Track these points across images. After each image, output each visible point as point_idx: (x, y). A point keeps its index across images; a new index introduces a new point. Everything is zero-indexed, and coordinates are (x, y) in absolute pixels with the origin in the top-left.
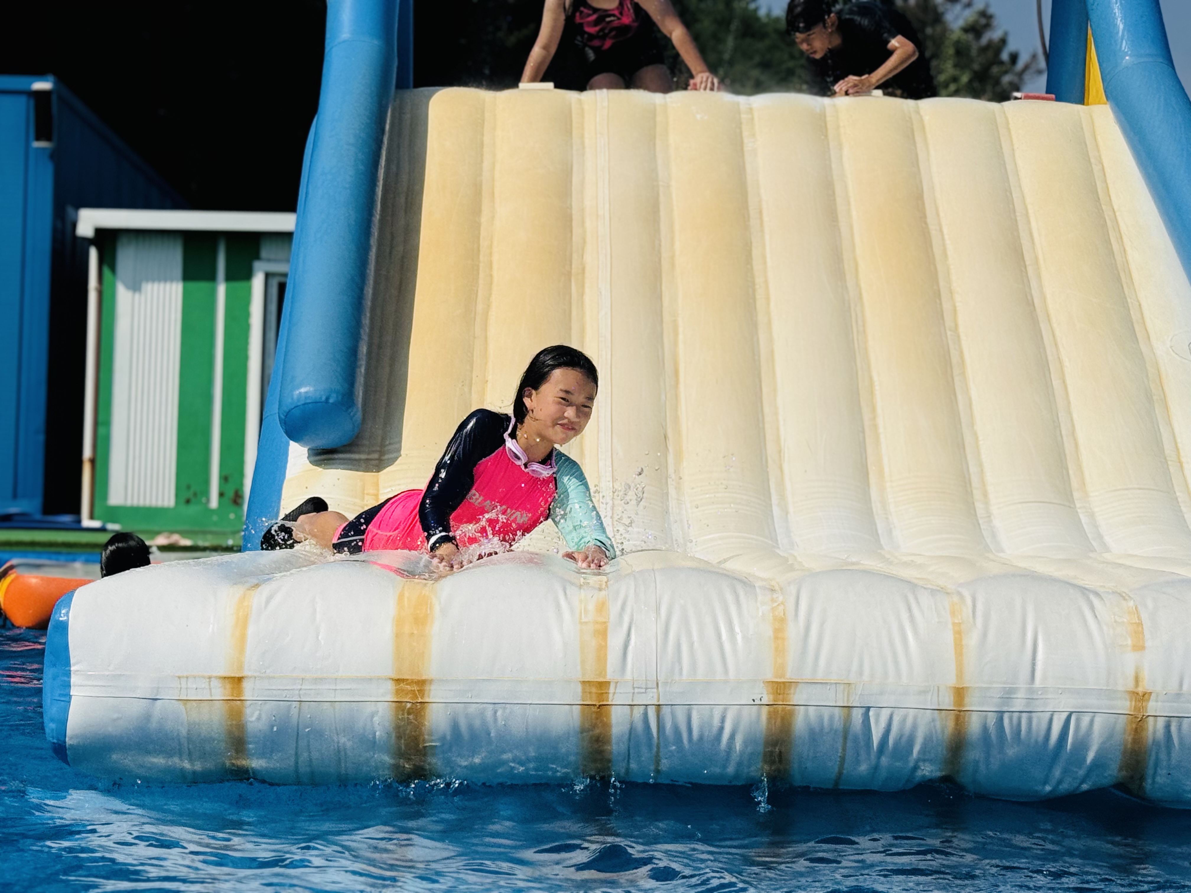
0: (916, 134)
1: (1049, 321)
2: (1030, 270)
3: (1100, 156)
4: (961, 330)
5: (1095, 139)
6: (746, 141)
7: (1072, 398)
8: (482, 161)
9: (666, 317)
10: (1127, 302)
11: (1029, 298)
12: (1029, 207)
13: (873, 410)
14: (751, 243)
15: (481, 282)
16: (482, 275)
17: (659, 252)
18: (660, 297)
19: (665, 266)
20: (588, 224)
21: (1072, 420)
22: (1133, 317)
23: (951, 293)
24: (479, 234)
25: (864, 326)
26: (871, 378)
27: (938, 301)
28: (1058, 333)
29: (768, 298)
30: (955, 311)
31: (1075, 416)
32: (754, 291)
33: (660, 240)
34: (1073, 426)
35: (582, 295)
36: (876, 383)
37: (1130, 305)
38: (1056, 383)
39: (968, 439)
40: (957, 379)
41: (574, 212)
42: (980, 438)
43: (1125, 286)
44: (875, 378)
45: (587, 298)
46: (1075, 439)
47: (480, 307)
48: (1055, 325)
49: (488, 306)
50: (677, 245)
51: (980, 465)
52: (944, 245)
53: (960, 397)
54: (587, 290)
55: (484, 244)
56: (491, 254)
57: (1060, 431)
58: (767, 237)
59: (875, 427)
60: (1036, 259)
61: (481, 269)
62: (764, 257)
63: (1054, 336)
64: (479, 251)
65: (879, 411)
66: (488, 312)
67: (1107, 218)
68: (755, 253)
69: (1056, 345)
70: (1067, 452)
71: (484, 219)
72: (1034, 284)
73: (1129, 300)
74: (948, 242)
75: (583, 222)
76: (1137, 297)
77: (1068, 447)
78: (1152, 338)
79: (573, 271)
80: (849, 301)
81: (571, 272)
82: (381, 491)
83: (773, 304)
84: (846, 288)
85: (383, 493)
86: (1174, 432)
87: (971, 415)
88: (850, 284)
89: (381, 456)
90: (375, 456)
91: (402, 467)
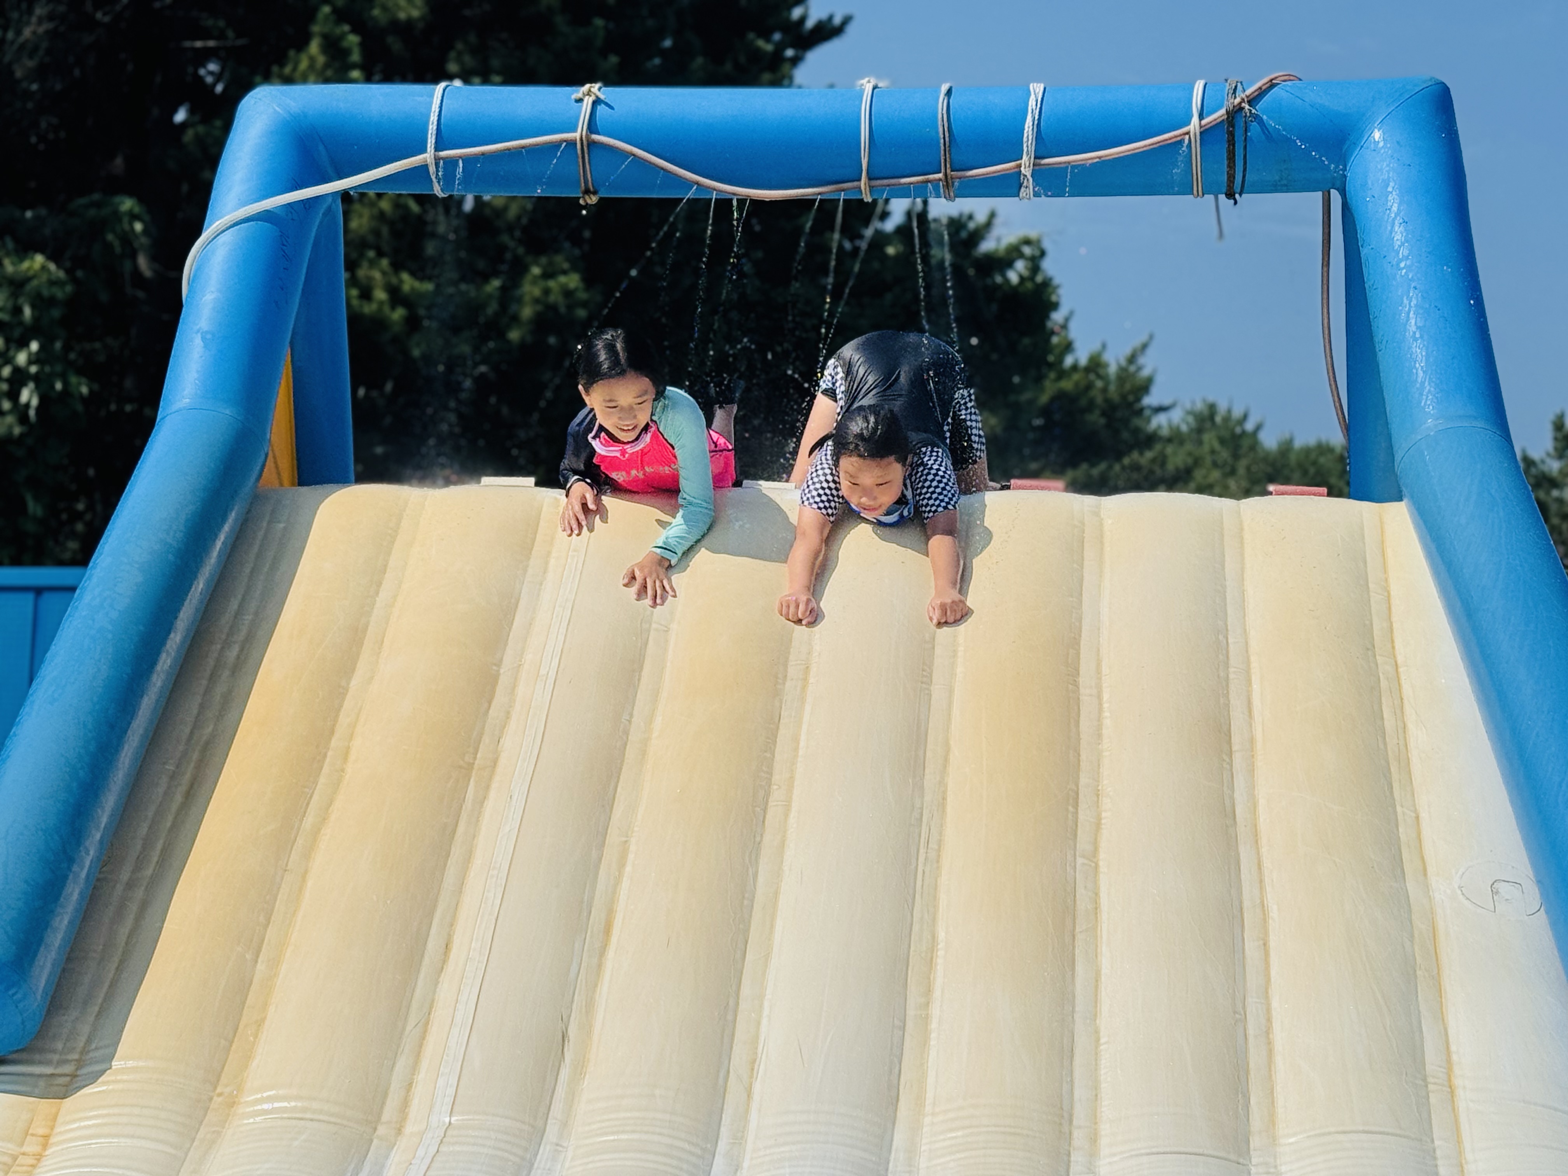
0: (1086, 545)
1: (1257, 842)
2: (1237, 758)
4: (1102, 855)
7: (1273, 973)
8: (377, 593)
9: (613, 837)
10: (1395, 812)
11: (1228, 803)
12: (1253, 658)
15: (322, 780)
16: (326, 769)
17: (626, 733)
18: (610, 804)
19: (631, 753)
20: (521, 689)
21: (1268, 1010)
22: (1403, 837)
23: (1098, 796)
24: (341, 705)
25: (939, 850)
26: (934, 937)
27: (1071, 809)
28: (1267, 863)
29: (789, 806)
30: (1098, 826)
31: (1275, 1004)
32: (767, 795)
34: (1269, 1020)
35: (481, 802)
36: (941, 945)
37: (1400, 817)
38: (1251, 948)
39: (1082, 1042)
40: (1080, 937)
41: (502, 671)
42: (1102, 1041)
43: (1396, 785)
44: (941, 935)
45: (489, 805)
46: (1269, 1043)
47: (309, 820)
48: (1264, 850)
49: (323, 819)
50: (658, 722)
51: (1096, 1087)
52: (1099, 719)
53: (1079, 968)
54: (492, 794)
55: (344, 720)
56: (351, 737)
57: (1245, 1030)
58: (808, 708)
59: (926, 1020)
60: (1252, 741)
61: (328, 760)
62: (796, 740)
63: (1260, 865)
64: (332, 732)
65: (937, 993)
66: (319, 830)
67: (1381, 675)
69: (1261, 881)
70: (1252, 1065)
71: (355, 682)
72: (1240, 782)
73: (1399, 809)
74: (1107, 714)
75: (514, 687)
76: (1414, 805)
77: (1255, 1059)
78: (1430, 870)
79: (477, 762)
80: (922, 808)
81: (474, 764)
82: (57, 1130)
83: (793, 814)
84: (922, 788)
85: (61, 1133)
86: (1446, 1034)
87: (1096, 1001)
88: (930, 780)
89: (77, 1069)
90: (68, 1069)
91: (104, 1088)
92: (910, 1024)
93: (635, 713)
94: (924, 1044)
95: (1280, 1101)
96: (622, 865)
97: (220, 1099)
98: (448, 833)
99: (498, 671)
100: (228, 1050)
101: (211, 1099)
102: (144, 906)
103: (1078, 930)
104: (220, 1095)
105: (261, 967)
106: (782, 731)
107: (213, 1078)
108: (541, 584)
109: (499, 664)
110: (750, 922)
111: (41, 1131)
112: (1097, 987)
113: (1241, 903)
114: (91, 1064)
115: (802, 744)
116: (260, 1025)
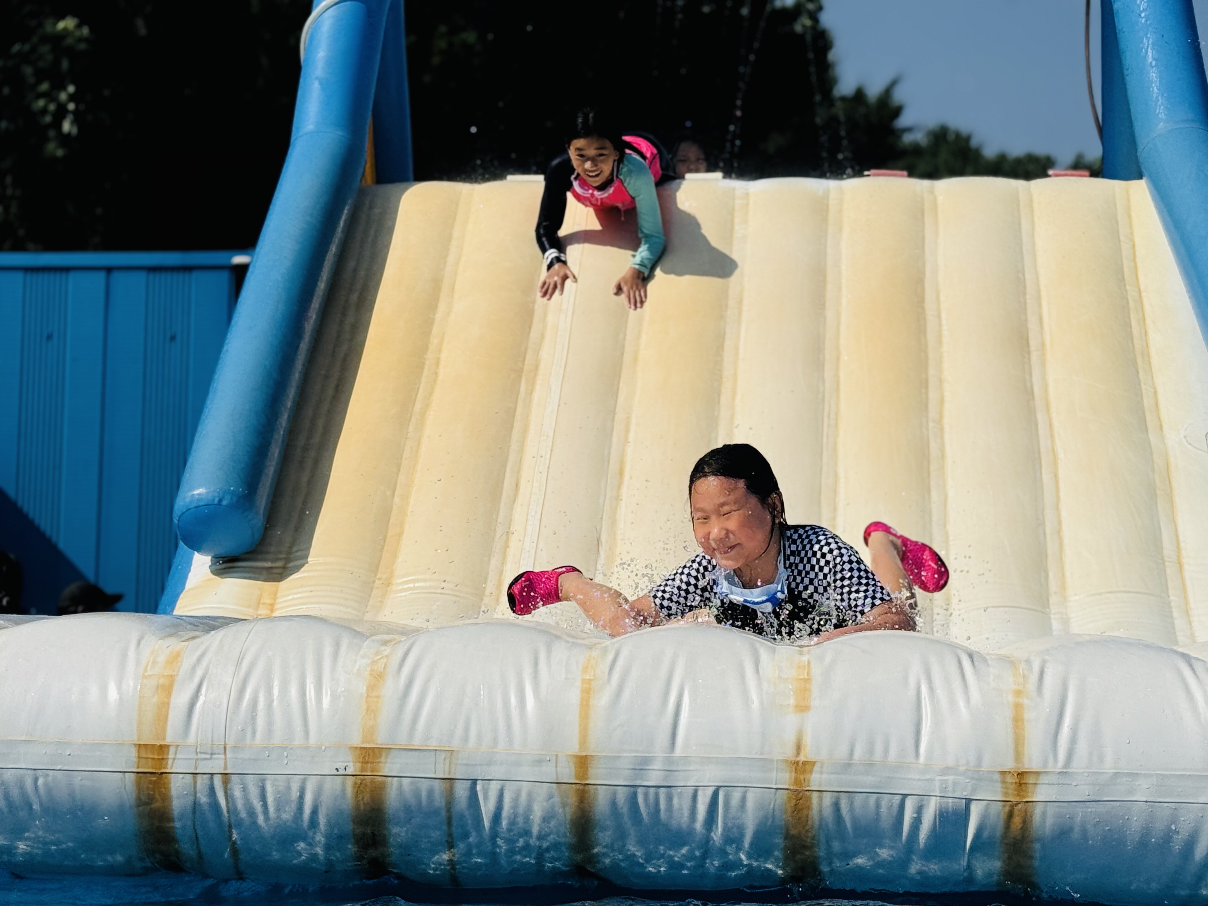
1: (1048, 409)
2: (1034, 357)
4: (946, 421)
5: (1129, 216)
6: (736, 227)
7: (1062, 494)
10: (1141, 389)
12: (1043, 289)
14: (724, 334)
15: (424, 379)
16: (426, 373)
17: (623, 346)
18: (618, 394)
19: (627, 361)
21: (1059, 516)
22: (1146, 406)
23: (941, 382)
24: (431, 331)
25: (837, 418)
26: (836, 475)
27: (923, 390)
28: (1056, 424)
29: (736, 393)
30: (942, 402)
31: (1064, 514)
32: (722, 385)
34: (1060, 523)
35: (530, 392)
36: (842, 482)
37: (1144, 393)
38: (1046, 478)
40: (933, 474)
42: (951, 538)
43: (1141, 373)
44: (842, 472)
45: (536, 396)
46: (1060, 538)
47: (418, 406)
49: (427, 405)
50: (644, 339)
52: (942, 333)
53: (934, 494)
54: (537, 387)
55: (434, 340)
56: (440, 352)
57: (1044, 530)
58: (743, 327)
60: (1043, 345)
61: (426, 366)
63: (1051, 425)
64: (427, 349)
66: (425, 412)
67: (1130, 299)
69: (1052, 436)
70: (1049, 552)
71: (439, 315)
72: (1036, 371)
73: (1144, 388)
74: (946, 330)
75: (545, 318)
76: (1154, 385)
77: (1051, 547)
78: (1165, 427)
79: (525, 368)
80: (824, 392)
82: (279, 600)
83: (738, 398)
84: (823, 378)
85: (280, 603)
86: (1176, 530)
87: (945, 514)
88: (828, 375)
89: (286, 564)
90: (280, 564)
91: (305, 575)
95: (1069, 574)
96: (627, 431)
97: (380, 582)
98: (511, 413)
100: (382, 550)
101: (374, 582)
102: (316, 462)
103: (931, 469)
104: (380, 579)
105: (397, 500)
106: (727, 343)
107: (375, 568)
111: (268, 601)
112: (945, 506)
113: (1039, 450)
114: (296, 560)
115: (741, 351)
116: (400, 537)
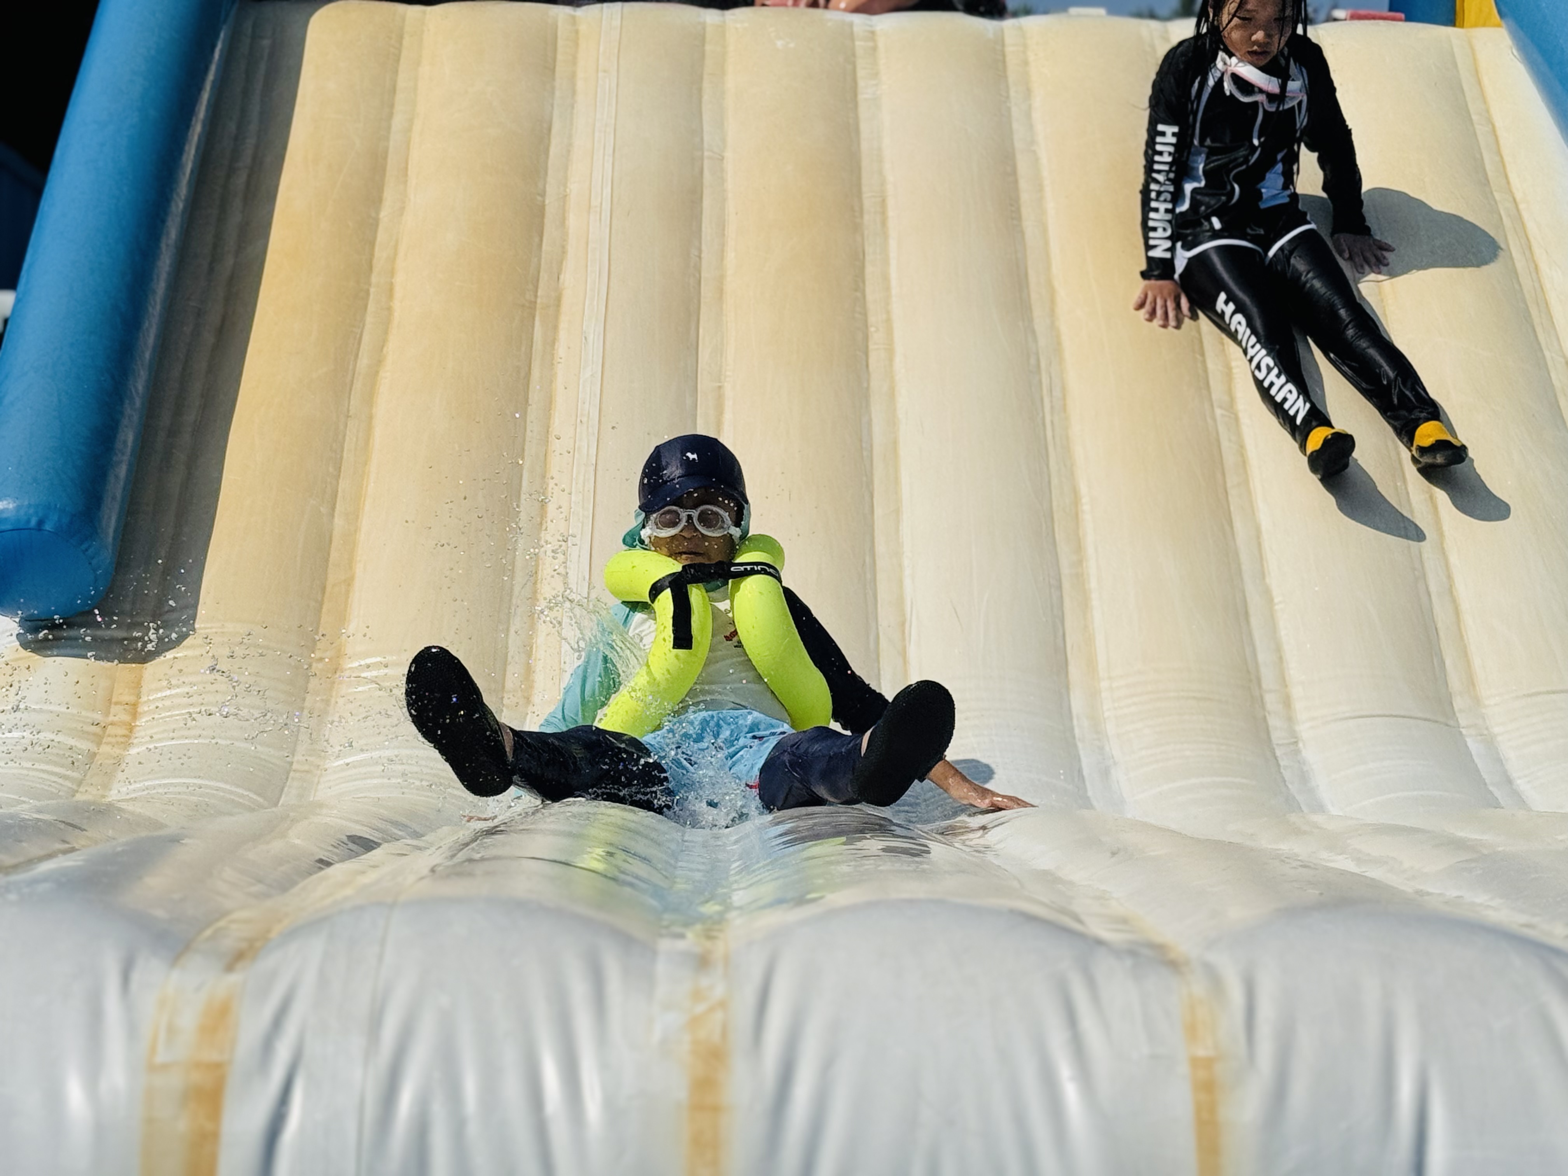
3: (1488, 111)
5: (1479, 82)
6: (861, 83)
8: (391, 115)
9: (704, 383)
10: (1544, 357)
13: (1079, 547)
14: (863, 254)
15: (369, 319)
16: (371, 307)
17: (698, 270)
18: (695, 348)
19: (707, 292)
20: (572, 221)
24: (375, 238)
25: (1064, 398)
26: (1075, 491)
27: (1198, 356)
29: (890, 352)
31: (1453, 559)
32: (866, 338)
33: (700, 250)
34: (1449, 577)
35: (551, 342)
36: (1085, 500)
39: (1255, 603)
40: (1233, 493)
41: (547, 202)
42: (1276, 600)
43: (1539, 328)
44: (1083, 489)
45: (561, 350)
47: (364, 362)
49: (378, 362)
50: (731, 256)
51: (1278, 649)
53: (1238, 524)
54: (562, 334)
55: (381, 255)
56: (392, 273)
57: (1427, 586)
58: (893, 244)
59: (1080, 578)
61: (371, 297)
62: (886, 278)
64: (371, 266)
65: (1090, 551)
66: (377, 373)
67: (1502, 213)
68: (871, 270)
70: (1440, 625)
71: (384, 214)
73: (1547, 354)
75: (563, 219)
77: (1442, 617)
79: (539, 301)
80: (1037, 354)
81: (535, 302)
82: (145, 698)
83: (898, 360)
84: (1033, 332)
85: (149, 702)
87: (1261, 558)
88: (1040, 325)
91: (188, 650)
92: (1066, 585)
93: (704, 247)
94: (1085, 605)
95: (1477, 662)
96: (720, 412)
97: (322, 666)
99: (544, 201)
100: (318, 610)
101: (311, 665)
102: (194, 455)
103: (1229, 485)
104: (320, 660)
105: (339, 522)
106: (869, 269)
107: (309, 642)
108: (573, 107)
109: (543, 194)
110: (872, 474)
111: (127, 699)
112: (1259, 545)
114: (177, 624)
115: (894, 283)
116: (349, 585)
